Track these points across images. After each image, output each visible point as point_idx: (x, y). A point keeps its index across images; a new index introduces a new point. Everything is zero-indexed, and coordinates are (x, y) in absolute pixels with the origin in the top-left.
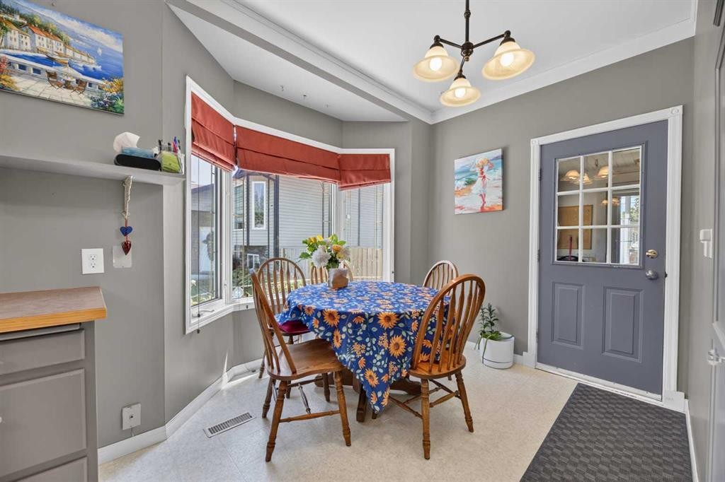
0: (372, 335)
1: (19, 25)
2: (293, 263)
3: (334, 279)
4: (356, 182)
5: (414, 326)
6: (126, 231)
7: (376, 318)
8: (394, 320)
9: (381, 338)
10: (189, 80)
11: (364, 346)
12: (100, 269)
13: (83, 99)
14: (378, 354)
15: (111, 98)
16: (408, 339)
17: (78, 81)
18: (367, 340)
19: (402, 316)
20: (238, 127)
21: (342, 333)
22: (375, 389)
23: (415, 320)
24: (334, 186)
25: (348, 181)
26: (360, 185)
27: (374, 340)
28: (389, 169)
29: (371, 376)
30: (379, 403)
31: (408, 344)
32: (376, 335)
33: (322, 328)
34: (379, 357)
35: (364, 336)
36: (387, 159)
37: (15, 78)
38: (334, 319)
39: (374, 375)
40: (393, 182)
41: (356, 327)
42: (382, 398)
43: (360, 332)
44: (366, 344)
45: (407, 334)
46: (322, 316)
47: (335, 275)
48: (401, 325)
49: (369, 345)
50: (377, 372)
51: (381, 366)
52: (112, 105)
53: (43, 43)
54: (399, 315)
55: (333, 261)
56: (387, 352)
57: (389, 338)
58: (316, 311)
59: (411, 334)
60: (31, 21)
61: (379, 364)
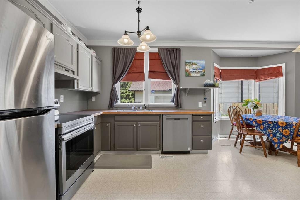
0: (276, 128)
1: (191, 65)
2: (238, 107)
3: (257, 113)
4: (264, 78)
5: (294, 127)
6: (205, 99)
7: (277, 123)
8: (285, 124)
9: (279, 129)
10: (214, 63)
11: (272, 131)
12: (201, 106)
13: (199, 75)
14: (278, 133)
15: (203, 73)
16: (291, 130)
17: (199, 72)
18: (274, 129)
19: (288, 123)
20: (221, 69)
21: (264, 126)
22: (277, 143)
23: (294, 125)
24: (253, 81)
25: (260, 79)
26: (266, 80)
27: (276, 129)
28: (282, 72)
29: (275, 139)
30: (278, 147)
31: (291, 132)
32: (277, 128)
33: (256, 124)
34: (278, 134)
35: (272, 127)
36: (280, 68)
37: (191, 74)
38: (260, 122)
39: (276, 139)
40: (284, 77)
41: (269, 125)
42: (280, 146)
43: (271, 126)
44: (273, 130)
45: (291, 129)
46: (256, 121)
47: (257, 111)
48: (288, 126)
49: (274, 130)
50: (278, 138)
51: (279, 137)
52: (203, 74)
53: (195, 66)
54: (287, 123)
55: (256, 107)
56: (282, 134)
57: (283, 130)
58: (254, 120)
59: (292, 129)
60: (193, 63)
61: (278, 136)
